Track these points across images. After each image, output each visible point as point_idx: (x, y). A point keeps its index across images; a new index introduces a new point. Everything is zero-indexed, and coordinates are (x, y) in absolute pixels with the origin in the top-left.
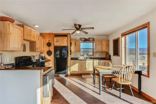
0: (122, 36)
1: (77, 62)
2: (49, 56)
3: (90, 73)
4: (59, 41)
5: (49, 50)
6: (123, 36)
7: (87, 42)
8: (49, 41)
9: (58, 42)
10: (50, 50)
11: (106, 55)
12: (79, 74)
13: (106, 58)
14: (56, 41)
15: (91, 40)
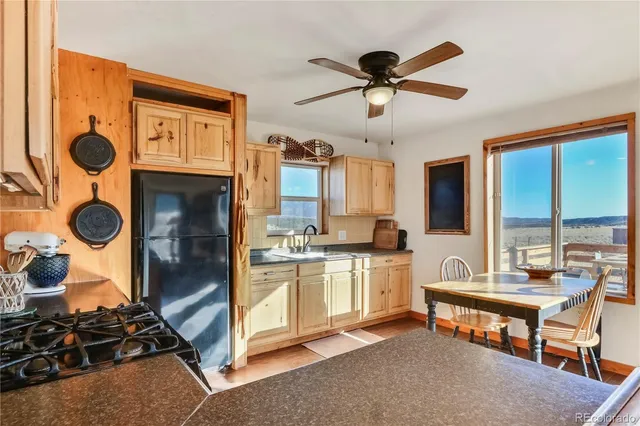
0: (485, 149)
1: (283, 275)
2: (90, 243)
3: (337, 325)
4: (176, 135)
5: (95, 200)
6: (489, 151)
7: (303, 161)
8: (92, 120)
9: (164, 141)
10: (101, 197)
11: (375, 230)
12: (285, 345)
13: (379, 245)
14: (152, 134)
15: (318, 152)
